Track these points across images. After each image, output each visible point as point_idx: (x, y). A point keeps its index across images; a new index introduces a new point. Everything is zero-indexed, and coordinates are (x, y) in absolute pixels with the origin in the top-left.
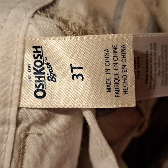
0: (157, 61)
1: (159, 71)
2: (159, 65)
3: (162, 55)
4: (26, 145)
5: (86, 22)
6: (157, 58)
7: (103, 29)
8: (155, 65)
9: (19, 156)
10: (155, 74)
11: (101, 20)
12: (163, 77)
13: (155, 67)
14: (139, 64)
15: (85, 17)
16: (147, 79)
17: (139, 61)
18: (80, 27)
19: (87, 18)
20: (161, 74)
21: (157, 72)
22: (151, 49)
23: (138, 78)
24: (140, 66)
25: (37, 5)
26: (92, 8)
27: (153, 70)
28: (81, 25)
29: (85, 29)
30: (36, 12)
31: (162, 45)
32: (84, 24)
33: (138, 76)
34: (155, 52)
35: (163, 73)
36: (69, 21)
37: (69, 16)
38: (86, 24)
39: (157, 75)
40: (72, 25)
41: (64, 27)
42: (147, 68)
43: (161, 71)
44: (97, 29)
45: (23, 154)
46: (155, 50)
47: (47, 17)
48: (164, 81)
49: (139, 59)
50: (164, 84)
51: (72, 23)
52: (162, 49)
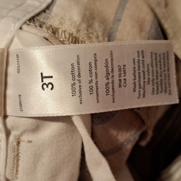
0: (146, 69)
1: (149, 79)
2: (149, 73)
3: (152, 63)
4: (20, 153)
5: (79, 28)
6: (146, 66)
7: (97, 34)
8: (144, 73)
9: (14, 163)
10: (144, 82)
11: (96, 25)
12: (153, 85)
13: (144, 75)
14: (125, 72)
15: (78, 23)
16: (135, 87)
17: (124, 69)
18: (71, 35)
19: (80, 25)
20: (151, 82)
21: (146, 80)
22: (138, 56)
23: (125, 85)
24: (127, 74)
25: (29, 13)
26: (88, 13)
27: (141, 78)
28: (73, 32)
29: (76, 36)
30: (25, 23)
31: (152, 53)
32: (75, 31)
33: (125, 84)
34: (143, 59)
35: (153, 81)
36: (59, 29)
37: (61, 23)
38: (78, 31)
39: (146, 83)
40: (62, 33)
41: (50, 37)
42: (135, 76)
43: (151, 79)
44: (91, 36)
45: (18, 161)
46: (143, 57)
47: (36, 26)
48: (155, 90)
49: (125, 67)
50: (155, 92)
51: (62, 30)
52: (152, 56)
